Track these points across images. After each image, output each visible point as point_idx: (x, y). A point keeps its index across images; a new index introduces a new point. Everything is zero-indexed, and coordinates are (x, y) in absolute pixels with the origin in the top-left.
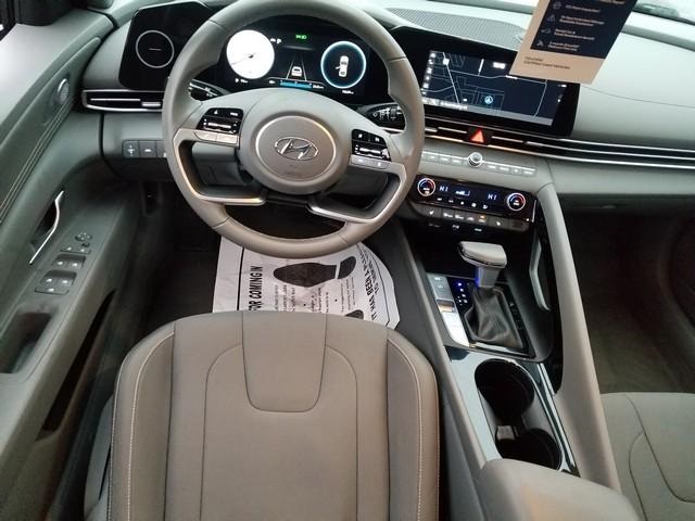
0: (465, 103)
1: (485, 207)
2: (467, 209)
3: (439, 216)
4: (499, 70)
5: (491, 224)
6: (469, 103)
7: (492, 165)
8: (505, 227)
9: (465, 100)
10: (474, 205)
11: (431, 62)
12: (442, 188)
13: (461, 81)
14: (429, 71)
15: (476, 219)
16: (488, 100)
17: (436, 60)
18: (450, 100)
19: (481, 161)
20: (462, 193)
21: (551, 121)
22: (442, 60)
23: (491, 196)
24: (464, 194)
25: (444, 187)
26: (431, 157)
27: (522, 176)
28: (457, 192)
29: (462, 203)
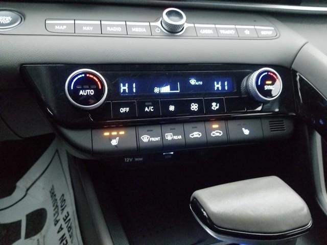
1: (215, 106)
2: (183, 118)
3: (132, 144)
5: (234, 136)
8: (259, 134)
10: (194, 107)
12: (124, 88)
15: (206, 133)
20: (166, 89)
23: (218, 84)
24: (171, 90)
25: (127, 85)
26: (84, 28)
27: (259, 38)
28: (157, 90)
29: (172, 108)
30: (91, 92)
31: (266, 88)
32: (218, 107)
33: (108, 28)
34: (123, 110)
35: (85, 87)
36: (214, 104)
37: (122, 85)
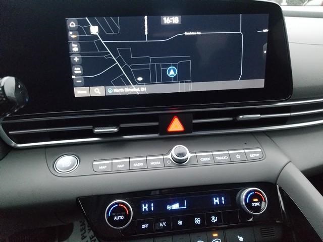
0: (141, 83)
1: (214, 219)
4: (172, 27)
6: (146, 81)
7: (205, 157)
9: (140, 79)
10: (198, 221)
11: (72, 35)
12: (145, 207)
13: (125, 54)
14: (75, 48)
15: (208, 241)
16: (172, 73)
17: (78, 30)
18: (119, 83)
19: (189, 155)
20: (176, 206)
21: (263, 80)
22: (88, 30)
23: (216, 199)
24: (180, 207)
25: (147, 205)
26: (119, 166)
27: (248, 161)
28: (169, 207)
29: (180, 223)
30: (122, 217)
31: (254, 205)
32: (216, 220)
33: (134, 165)
34: (144, 226)
35: (118, 214)
36: (213, 218)
37: (143, 205)
